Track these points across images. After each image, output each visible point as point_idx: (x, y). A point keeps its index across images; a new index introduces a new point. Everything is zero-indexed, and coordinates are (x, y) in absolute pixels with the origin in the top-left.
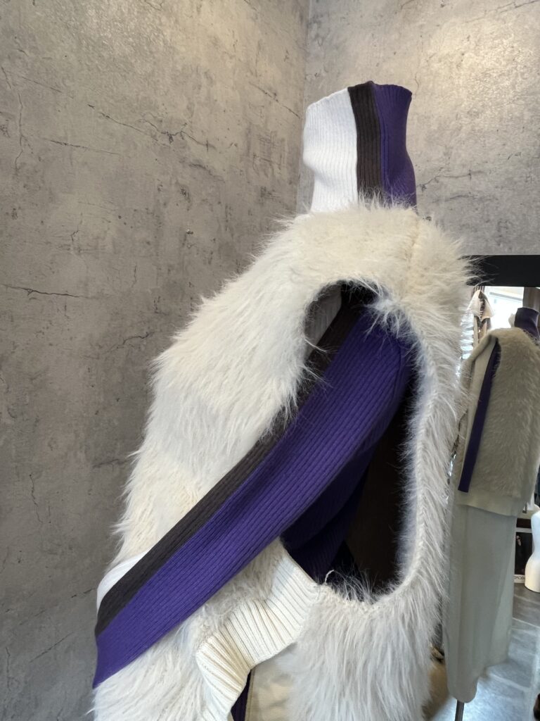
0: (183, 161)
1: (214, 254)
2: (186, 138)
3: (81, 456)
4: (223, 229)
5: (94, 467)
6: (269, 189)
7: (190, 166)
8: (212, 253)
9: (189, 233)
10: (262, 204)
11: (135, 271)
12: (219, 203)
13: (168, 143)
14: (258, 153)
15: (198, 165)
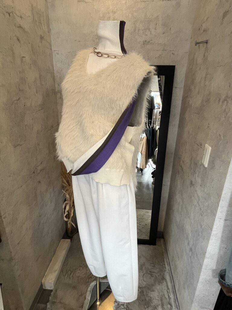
0: (15, 25)
1: (32, 65)
2: (14, 14)
3: (10, 144)
4: (32, 54)
5: (14, 148)
6: (42, 35)
7: (18, 27)
8: (31, 65)
9: (23, 57)
10: (41, 42)
11: (10, 74)
12: (29, 43)
13: (9, 17)
14: (37, 19)
15: (20, 27)
